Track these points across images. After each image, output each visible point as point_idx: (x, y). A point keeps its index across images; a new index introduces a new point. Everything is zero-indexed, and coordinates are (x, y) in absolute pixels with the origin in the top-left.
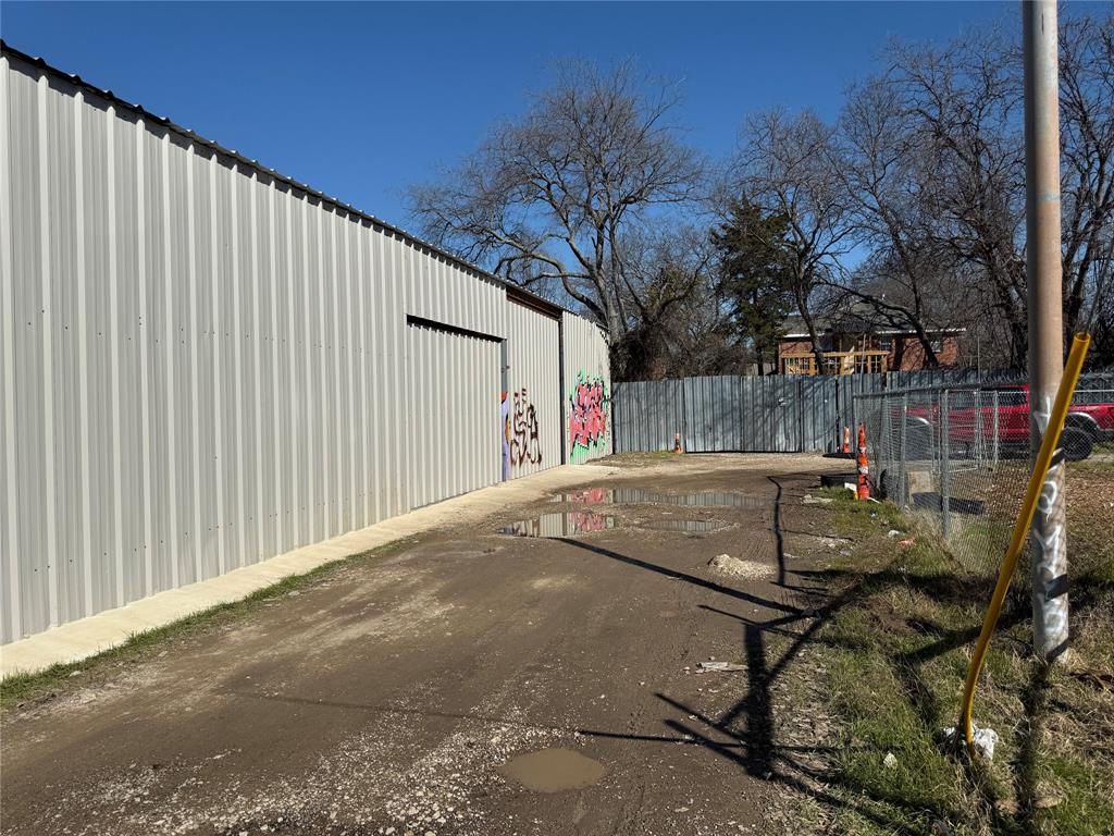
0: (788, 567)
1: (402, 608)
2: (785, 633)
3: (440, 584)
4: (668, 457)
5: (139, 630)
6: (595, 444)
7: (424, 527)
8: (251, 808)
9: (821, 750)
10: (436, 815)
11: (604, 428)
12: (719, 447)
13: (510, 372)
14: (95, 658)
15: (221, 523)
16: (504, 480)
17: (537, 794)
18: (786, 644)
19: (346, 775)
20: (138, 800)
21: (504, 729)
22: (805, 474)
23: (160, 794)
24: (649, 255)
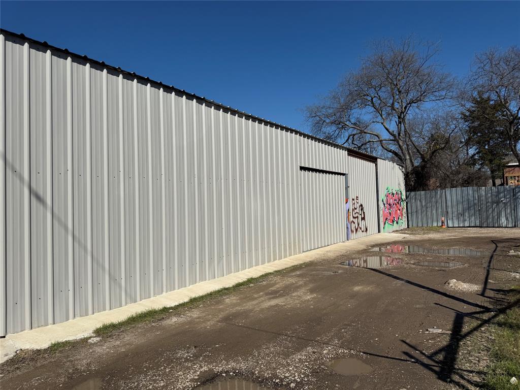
0: (489, 287)
1: (294, 294)
2: (477, 319)
3: (311, 286)
4: (437, 230)
5: (193, 296)
6: (397, 223)
7: (308, 260)
8: (227, 365)
9: (479, 373)
10: (296, 378)
11: (402, 215)
12: (467, 224)
13: (350, 189)
14: (177, 306)
15: (224, 255)
16: (348, 240)
17: (340, 375)
18: (475, 323)
19: (263, 358)
20: (189, 358)
21: (329, 348)
22: (515, 239)
23: (196, 357)
24: (427, 127)
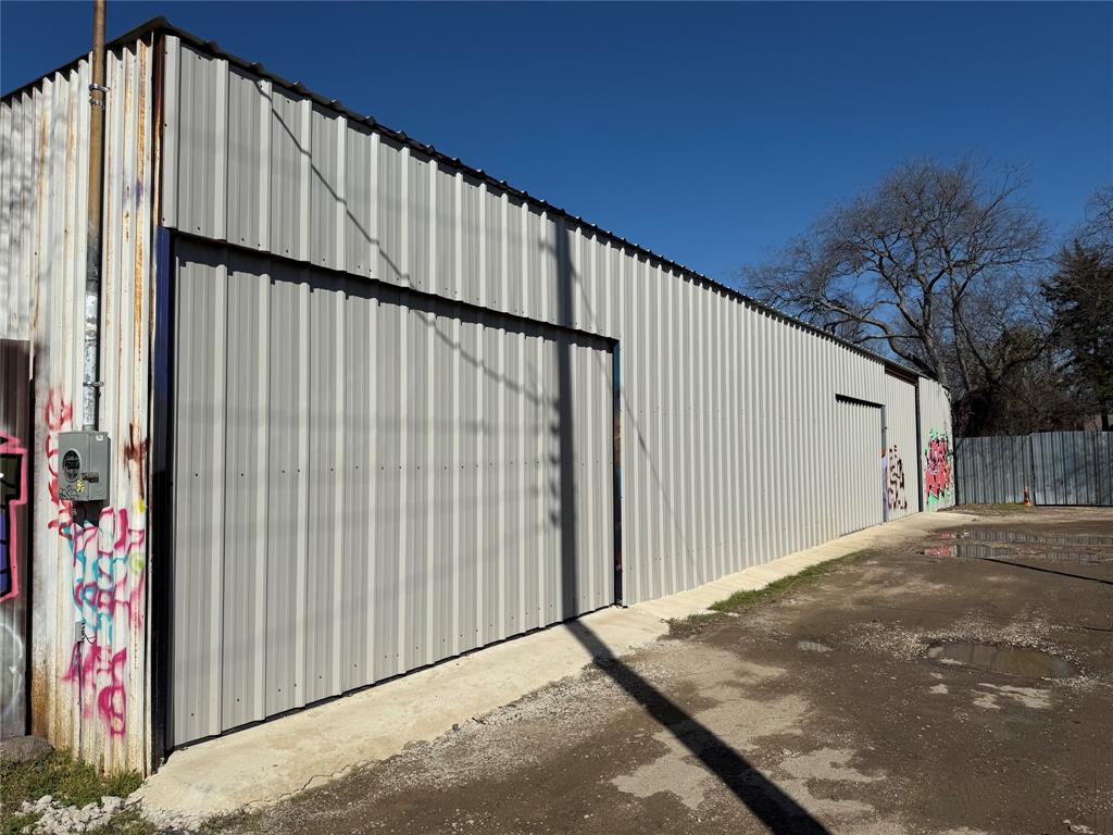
4: (1020, 507)
6: (943, 495)
11: (949, 480)
12: (1072, 500)
13: (887, 432)
